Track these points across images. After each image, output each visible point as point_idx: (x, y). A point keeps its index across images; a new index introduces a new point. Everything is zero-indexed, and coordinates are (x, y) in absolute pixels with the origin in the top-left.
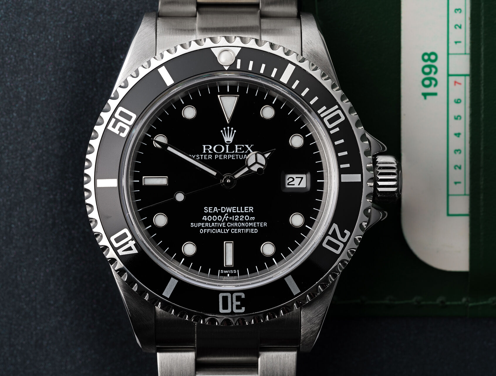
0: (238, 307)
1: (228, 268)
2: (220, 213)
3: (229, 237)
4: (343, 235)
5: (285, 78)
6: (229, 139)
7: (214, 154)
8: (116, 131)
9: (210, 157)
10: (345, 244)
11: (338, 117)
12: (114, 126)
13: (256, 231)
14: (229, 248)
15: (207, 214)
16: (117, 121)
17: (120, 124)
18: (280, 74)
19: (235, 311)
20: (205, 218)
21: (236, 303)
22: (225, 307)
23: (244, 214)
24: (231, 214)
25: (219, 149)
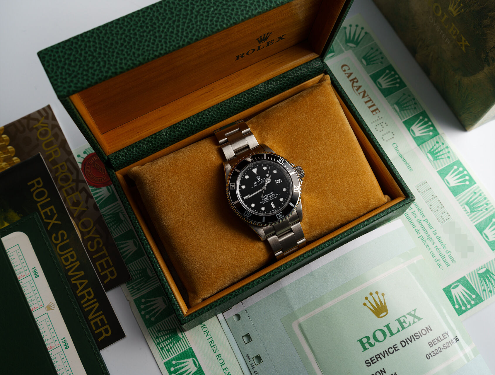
0: (282, 216)
1: (274, 209)
2: (266, 197)
3: (271, 201)
4: (297, 187)
5: (265, 158)
6: (259, 179)
7: (257, 184)
8: (232, 189)
9: (257, 185)
10: (299, 189)
11: (282, 161)
12: (231, 188)
13: (276, 197)
14: (272, 204)
15: (263, 199)
16: (231, 186)
17: (232, 187)
18: (263, 157)
19: (282, 217)
20: (263, 200)
21: (281, 215)
22: (279, 218)
23: (272, 194)
24: (268, 196)
25: (258, 182)
